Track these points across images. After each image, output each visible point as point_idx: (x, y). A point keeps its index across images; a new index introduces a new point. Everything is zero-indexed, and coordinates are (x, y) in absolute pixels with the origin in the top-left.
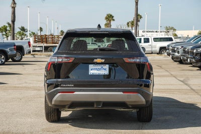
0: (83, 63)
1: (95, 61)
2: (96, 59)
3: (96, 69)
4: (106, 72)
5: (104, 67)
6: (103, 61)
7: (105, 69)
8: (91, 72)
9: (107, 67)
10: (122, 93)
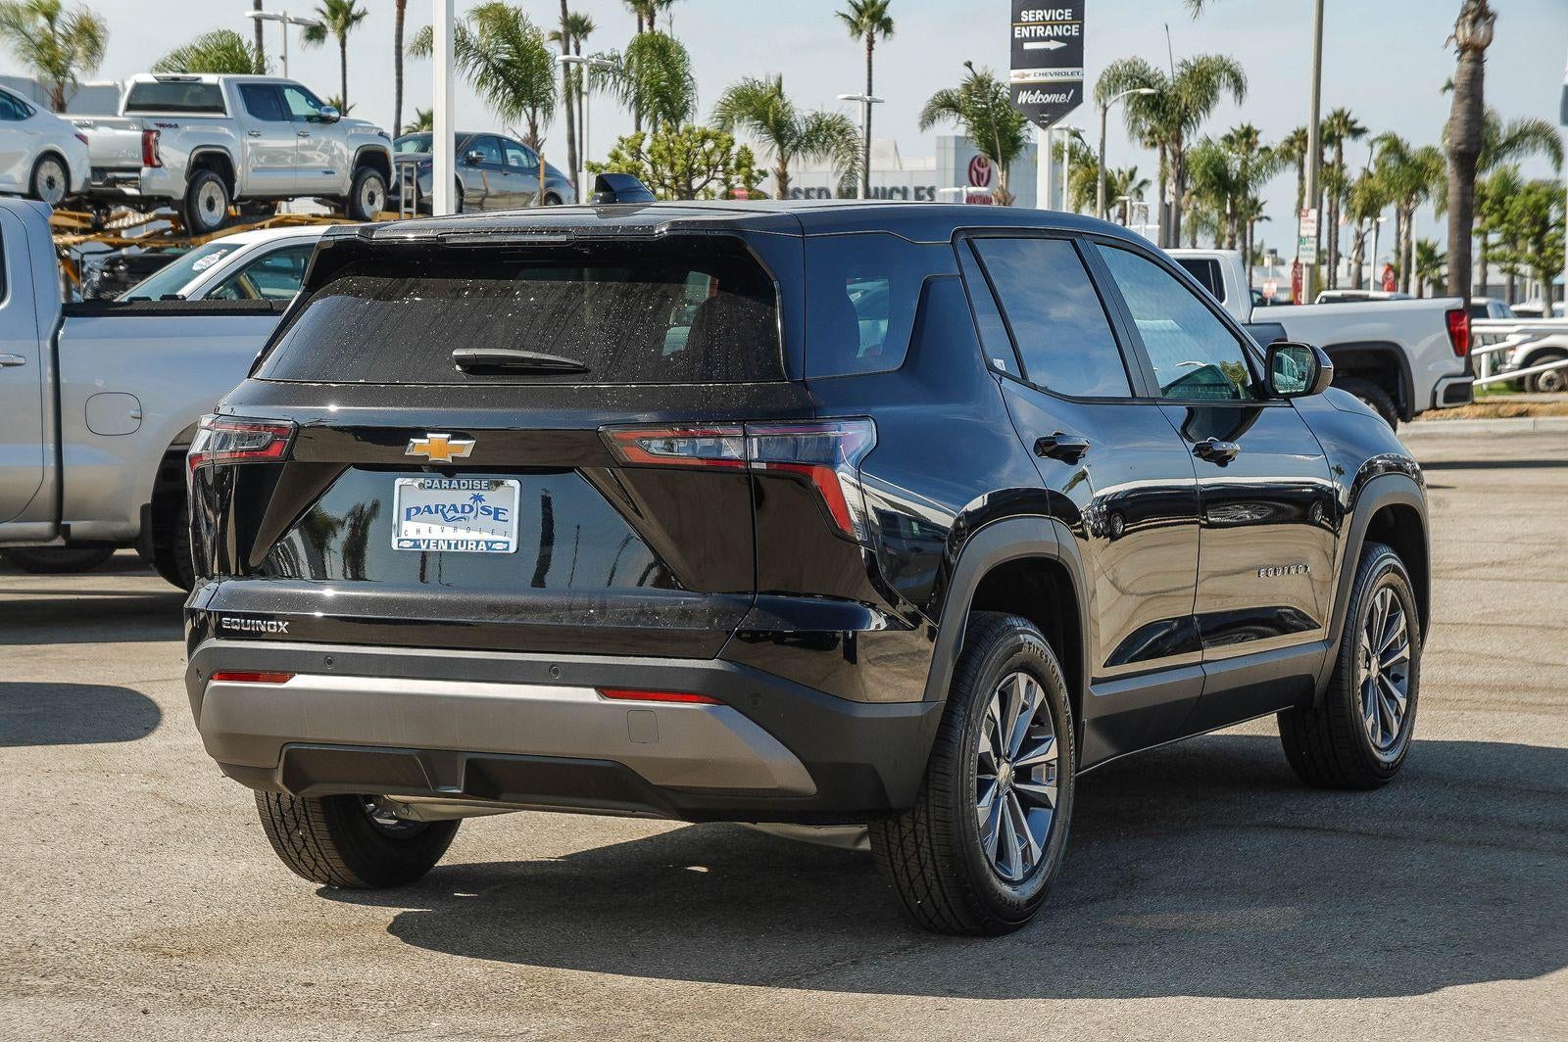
0: (358, 466)
2: (420, 433)
3: (439, 509)
4: (505, 536)
5: (492, 498)
6: (465, 448)
7: (496, 514)
8: (407, 533)
9: (510, 493)
10: (589, 695)
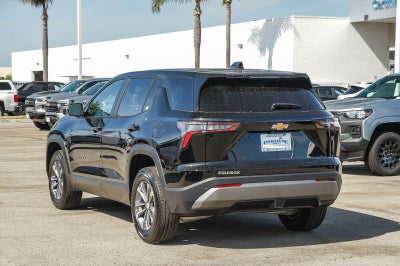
1: (274, 127)
3: (272, 141)
4: (288, 147)
5: (284, 138)
6: (286, 126)
7: (285, 141)
8: (265, 147)
